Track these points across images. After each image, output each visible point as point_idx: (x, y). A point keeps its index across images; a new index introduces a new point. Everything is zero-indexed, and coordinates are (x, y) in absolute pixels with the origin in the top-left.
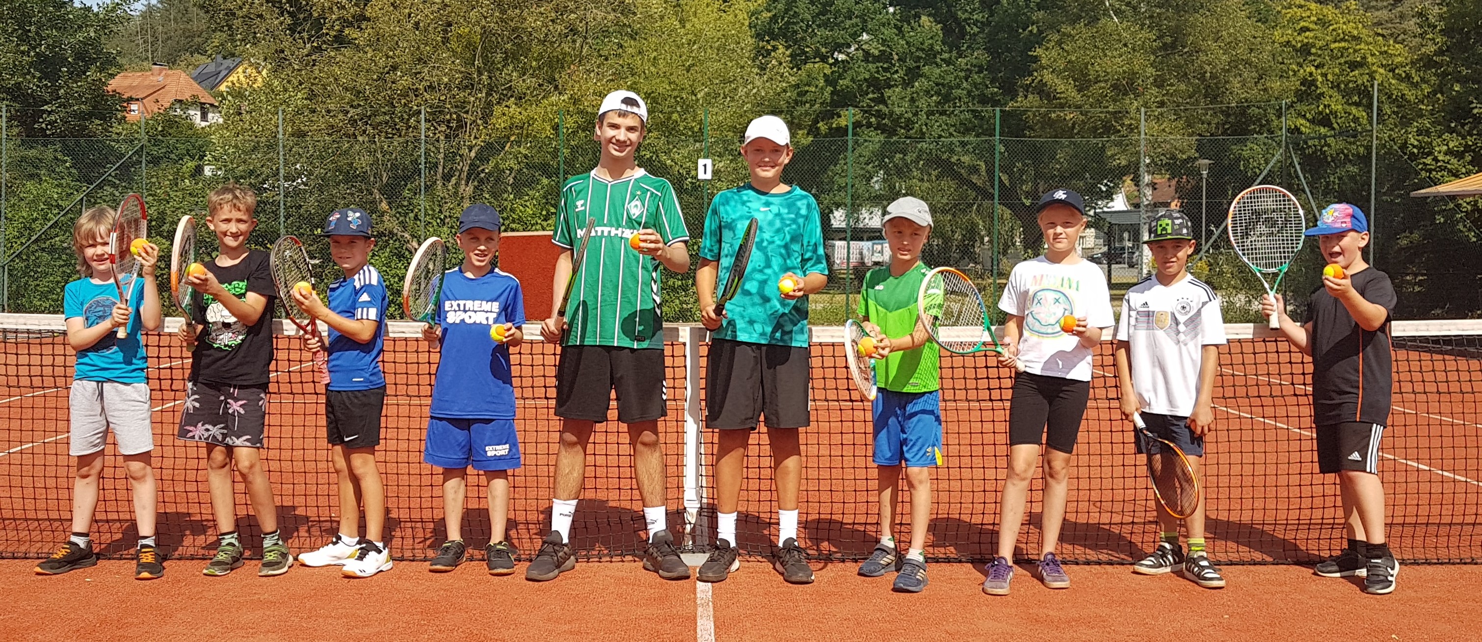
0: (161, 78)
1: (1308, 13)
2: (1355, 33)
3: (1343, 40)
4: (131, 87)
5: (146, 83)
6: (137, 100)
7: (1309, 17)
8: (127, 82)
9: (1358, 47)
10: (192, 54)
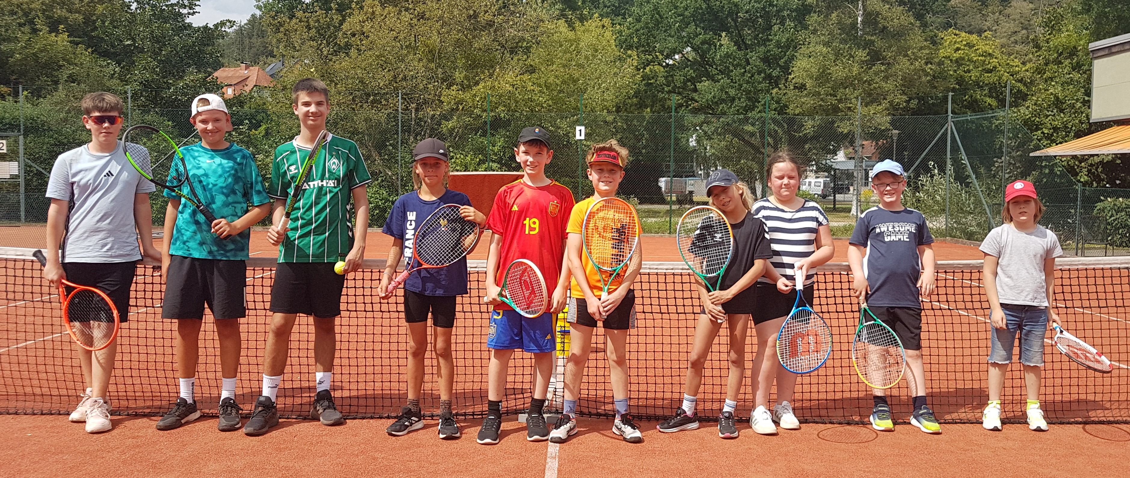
0: (246, 72)
1: (960, 40)
2: (991, 51)
3: (982, 56)
4: (228, 78)
5: (237, 74)
6: (231, 85)
7: (961, 41)
8: (225, 74)
9: (991, 61)
10: (267, 56)
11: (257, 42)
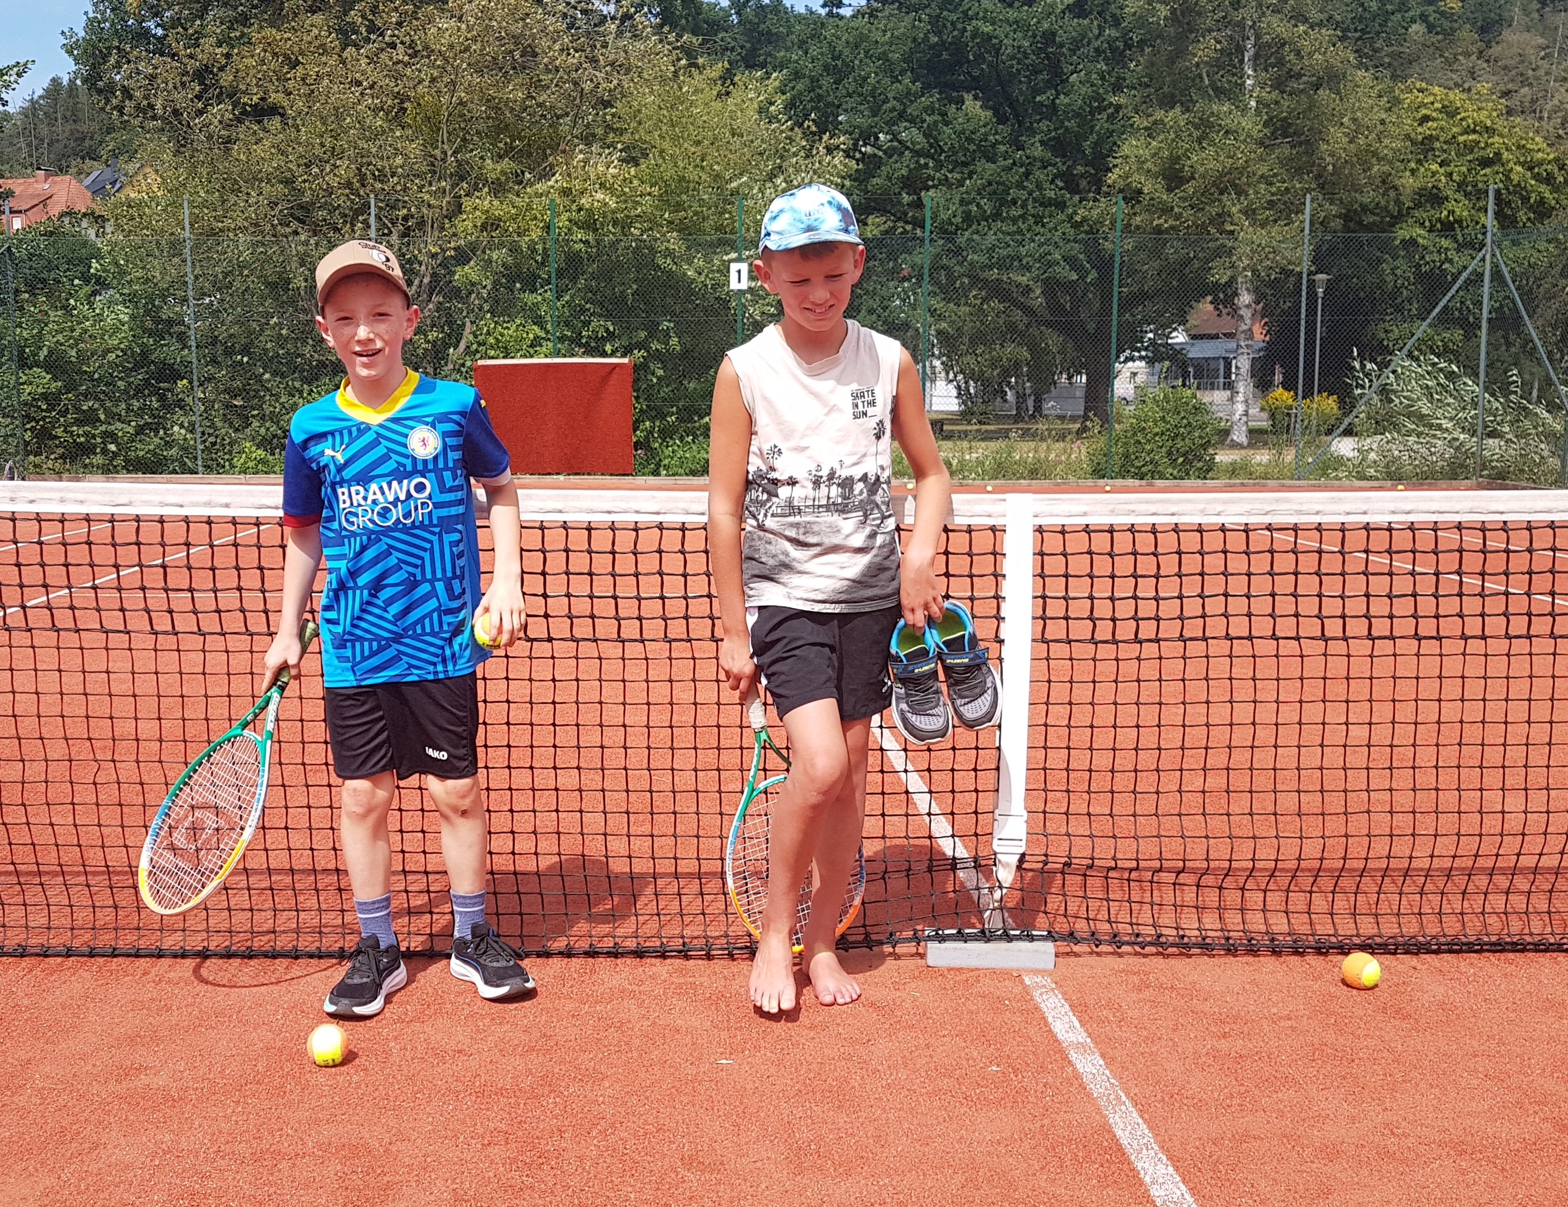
0: (47, 186)
1: (1431, 99)
2: (1489, 123)
3: (1474, 131)
5: (31, 191)
6: (20, 212)
7: (1432, 103)
9: (1490, 141)
10: (83, 158)
11: (62, 129)
